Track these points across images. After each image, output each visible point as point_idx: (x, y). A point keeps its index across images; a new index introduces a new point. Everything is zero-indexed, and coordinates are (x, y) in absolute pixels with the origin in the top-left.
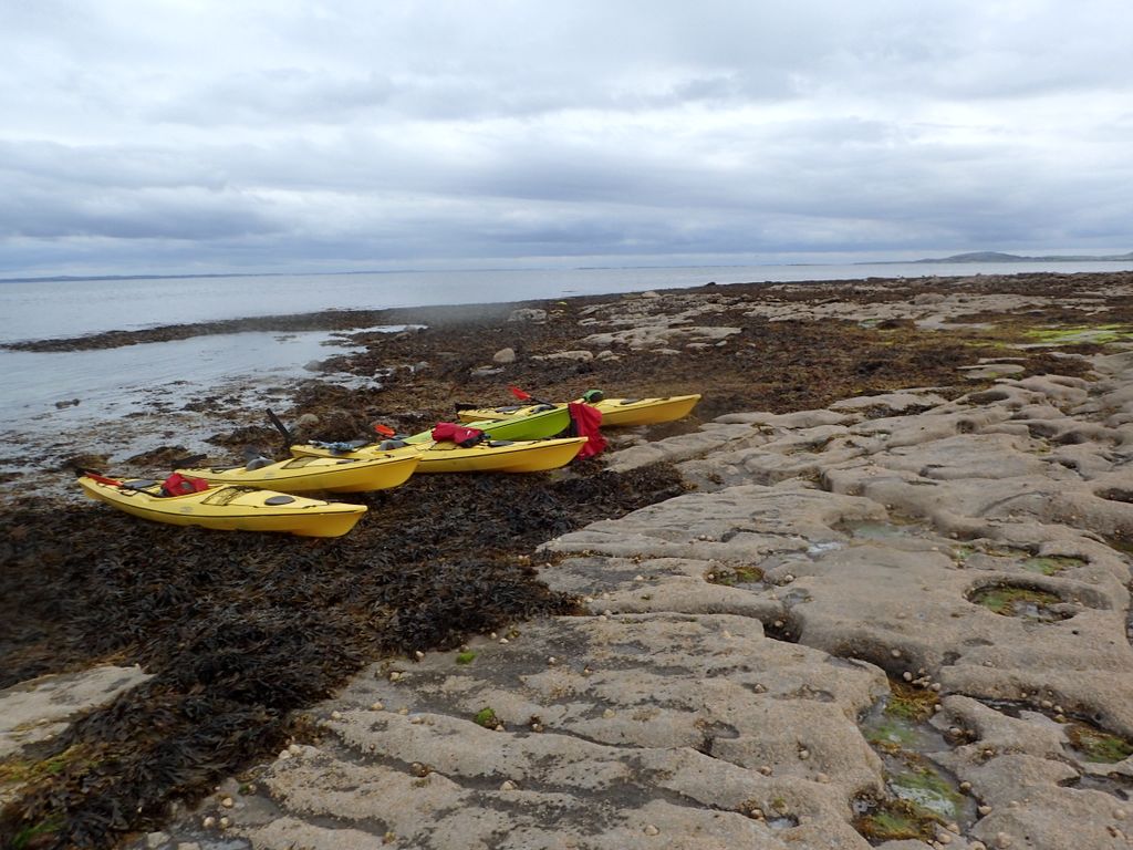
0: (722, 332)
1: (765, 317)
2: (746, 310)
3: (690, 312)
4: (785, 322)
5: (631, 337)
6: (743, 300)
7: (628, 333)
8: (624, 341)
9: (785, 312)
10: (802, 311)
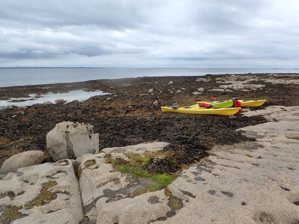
0: (259, 86)
1: (271, 83)
2: (264, 81)
3: (248, 81)
4: (277, 84)
5: (233, 86)
6: (263, 78)
7: (232, 85)
8: (231, 87)
9: (277, 81)
10: (282, 81)
